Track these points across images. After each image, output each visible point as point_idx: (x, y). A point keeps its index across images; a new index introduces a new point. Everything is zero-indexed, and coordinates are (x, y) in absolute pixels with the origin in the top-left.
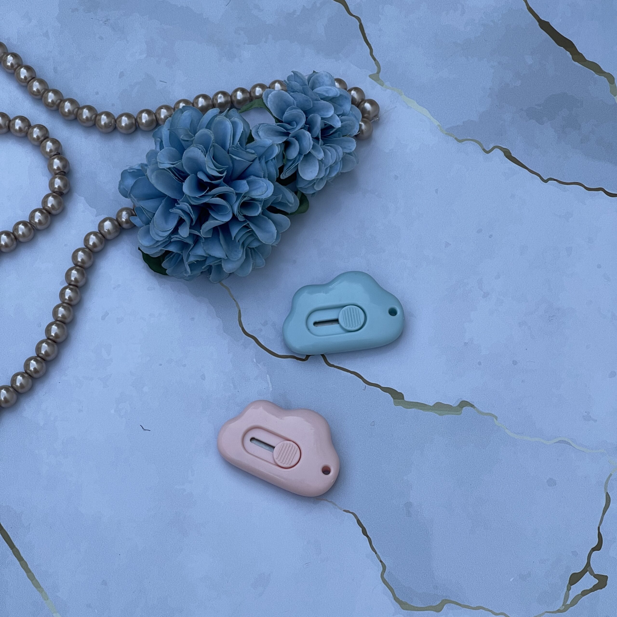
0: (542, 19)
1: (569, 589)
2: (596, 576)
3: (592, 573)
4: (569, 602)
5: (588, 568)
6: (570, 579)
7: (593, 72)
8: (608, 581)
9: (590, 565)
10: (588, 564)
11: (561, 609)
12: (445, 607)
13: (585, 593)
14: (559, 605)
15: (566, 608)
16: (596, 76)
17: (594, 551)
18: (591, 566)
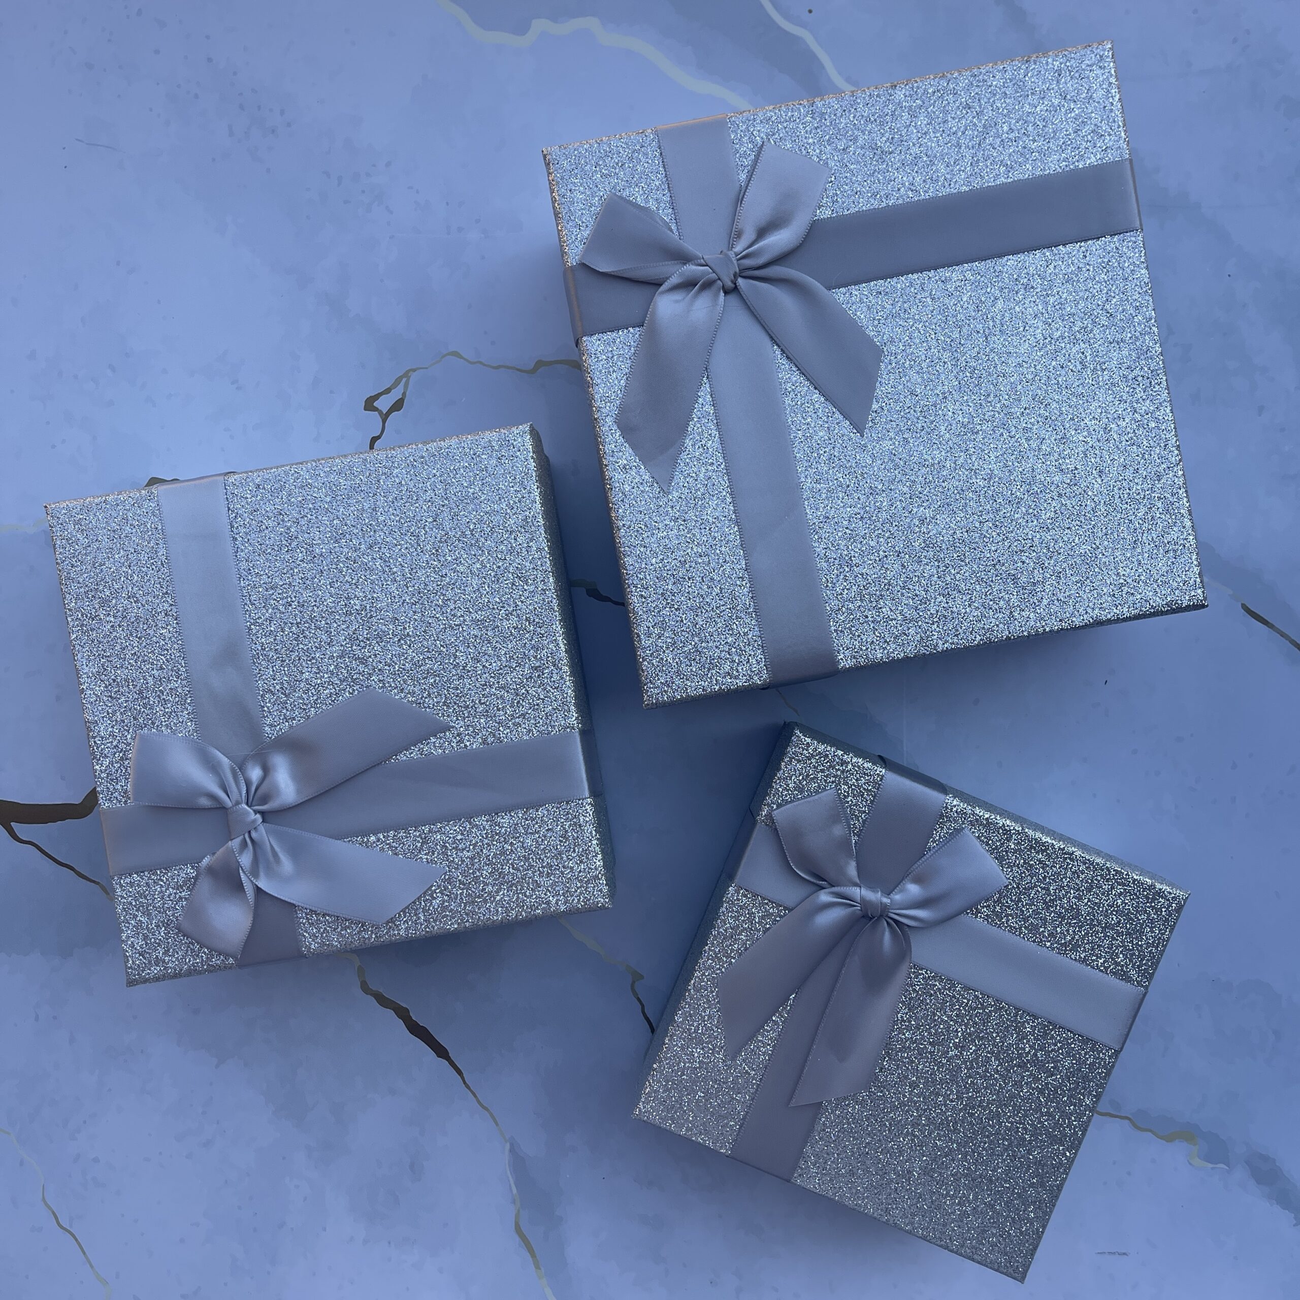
0: (445, 1061)
1: (404, 394)
2: (376, 409)
3: (380, 412)
4: (404, 380)
5: (385, 417)
6: (403, 405)
7: (384, 994)
8: (364, 404)
9: (383, 420)
10: (384, 422)
11: (411, 372)
12: (532, 365)
13: (387, 391)
14: (414, 376)
15: (406, 375)
16: (381, 991)
17: (379, 436)
18: (381, 420)
